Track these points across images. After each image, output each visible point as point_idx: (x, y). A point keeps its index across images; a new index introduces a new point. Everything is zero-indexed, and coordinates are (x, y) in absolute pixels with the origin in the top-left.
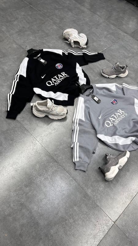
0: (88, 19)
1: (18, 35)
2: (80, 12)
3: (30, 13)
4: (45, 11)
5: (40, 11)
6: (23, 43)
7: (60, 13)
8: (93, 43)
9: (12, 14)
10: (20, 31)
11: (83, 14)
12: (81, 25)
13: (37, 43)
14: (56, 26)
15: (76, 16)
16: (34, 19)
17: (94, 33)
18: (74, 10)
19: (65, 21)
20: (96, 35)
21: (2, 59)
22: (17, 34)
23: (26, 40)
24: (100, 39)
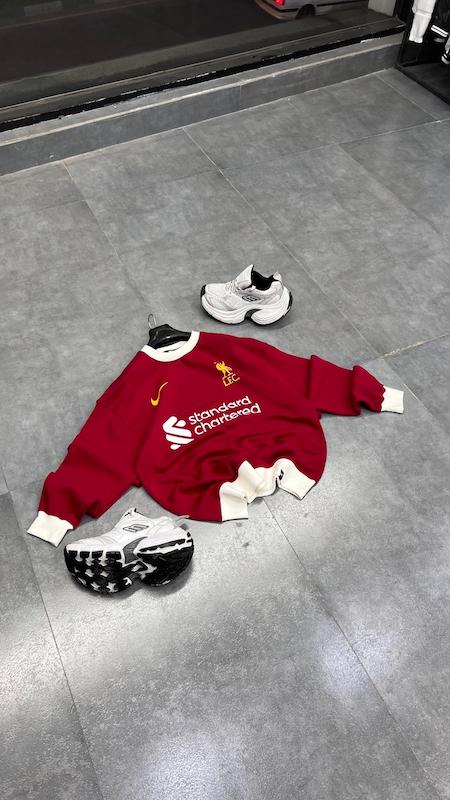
0: (389, 234)
1: (147, 254)
2: (373, 207)
3: (209, 193)
4: (258, 191)
5: (241, 189)
6: (149, 282)
7: (302, 203)
8: (380, 315)
9: (153, 191)
10: (156, 244)
11: (379, 214)
12: (361, 249)
13: (190, 289)
14: (275, 243)
15: (354, 218)
16: (213, 213)
17: (397, 282)
18: (354, 198)
19: (308, 232)
20: (401, 288)
21: (64, 324)
22: (143, 253)
23: (163, 272)
24: (411, 305)
